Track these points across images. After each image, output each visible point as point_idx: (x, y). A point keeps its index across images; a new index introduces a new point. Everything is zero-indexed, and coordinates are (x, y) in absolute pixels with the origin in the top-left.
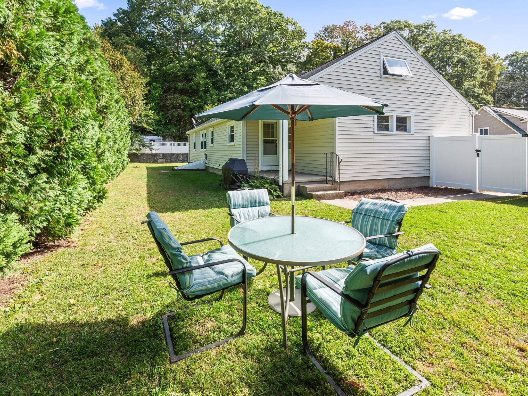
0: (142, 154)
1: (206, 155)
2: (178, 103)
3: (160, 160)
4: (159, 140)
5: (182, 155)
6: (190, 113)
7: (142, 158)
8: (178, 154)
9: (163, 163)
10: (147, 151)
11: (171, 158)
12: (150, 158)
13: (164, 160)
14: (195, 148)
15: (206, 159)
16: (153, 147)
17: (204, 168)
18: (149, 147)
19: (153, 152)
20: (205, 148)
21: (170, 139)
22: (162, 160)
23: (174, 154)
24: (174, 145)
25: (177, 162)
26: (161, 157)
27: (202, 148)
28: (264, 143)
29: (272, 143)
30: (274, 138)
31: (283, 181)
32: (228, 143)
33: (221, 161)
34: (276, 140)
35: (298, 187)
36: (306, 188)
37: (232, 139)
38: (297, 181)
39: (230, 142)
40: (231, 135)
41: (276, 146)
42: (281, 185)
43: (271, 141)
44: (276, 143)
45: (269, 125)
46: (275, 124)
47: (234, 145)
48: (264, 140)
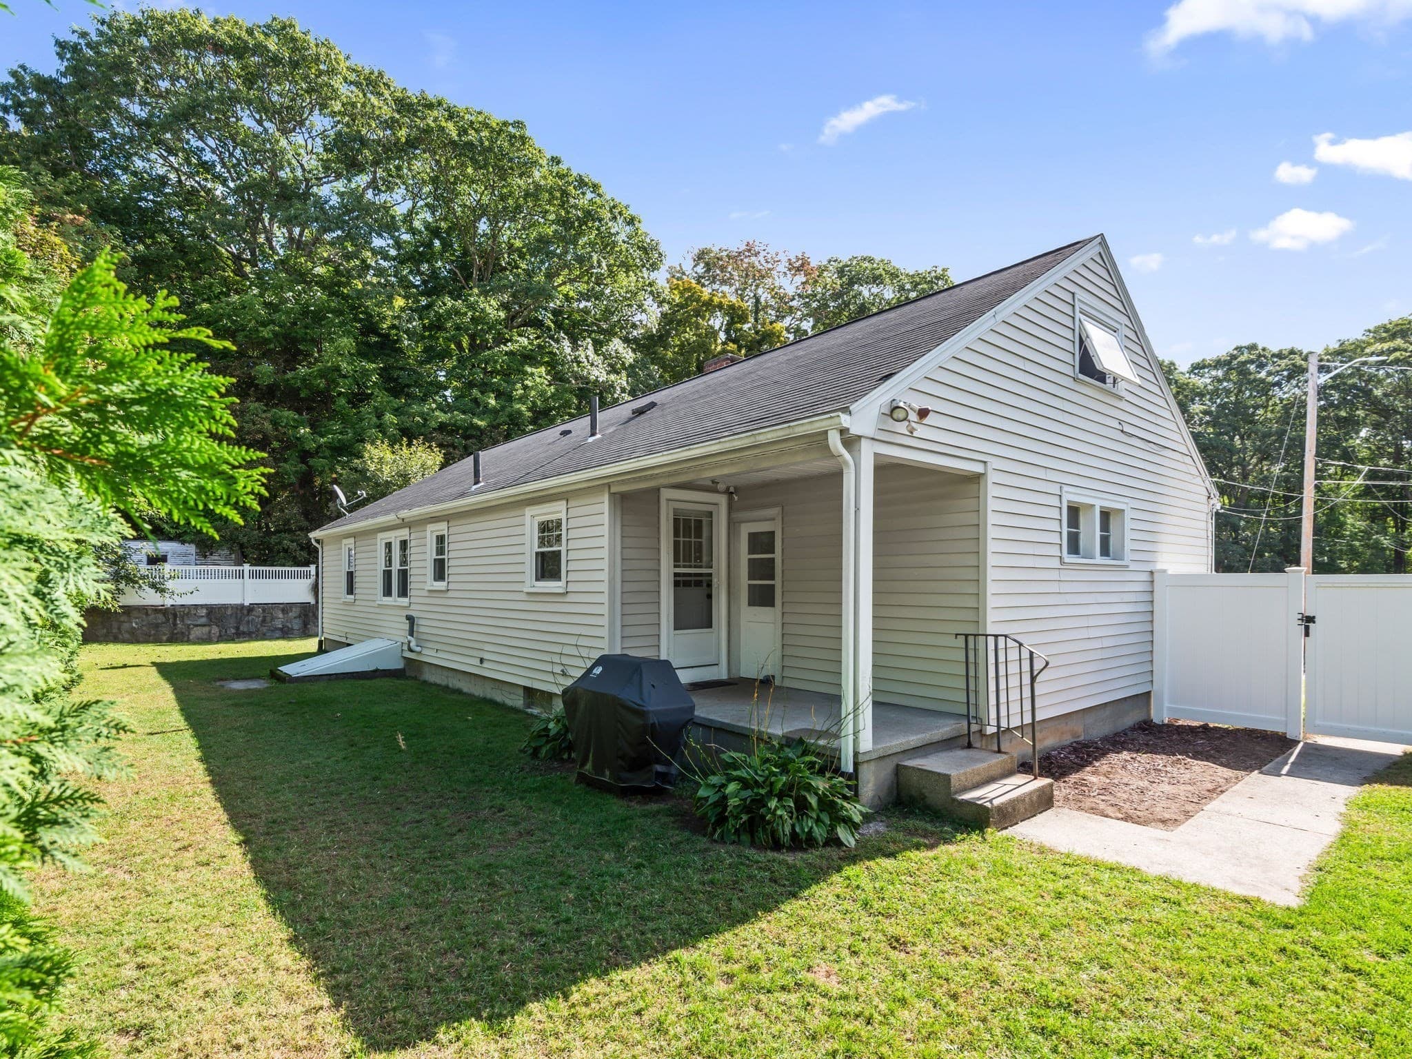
0: (128, 610)
1: (410, 619)
2: (259, 432)
3: (196, 632)
4: (186, 555)
5: (283, 611)
6: (304, 467)
7: (126, 626)
8: (268, 608)
9: (207, 640)
10: (151, 598)
11: (239, 622)
12: (157, 626)
13: (215, 630)
14: (350, 590)
15: (411, 634)
16: (170, 585)
17: (400, 665)
18: (153, 586)
19: (168, 602)
20: (403, 592)
21: (226, 552)
22: (206, 629)
23: (251, 608)
24: (253, 575)
25: (264, 637)
26: (203, 620)
27: (388, 592)
28: (676, 584)
29: (698, 584)
30: (701, 567)
31: (856, 754)
32: (528, 583)
33: (487, 647)
34: (710, 575)
35: (898, 769)
36: (947, 778)
37: (548, 566)
38: (895, 750)
39: (537, 580)
40: (543, 553)
41: (710, 596)
42: (850, 769)
43: (692, 578)
44: (710, 585)
45: (687, 522)
46: (705, 520)
47: (561, 591)
48: (676, 575)
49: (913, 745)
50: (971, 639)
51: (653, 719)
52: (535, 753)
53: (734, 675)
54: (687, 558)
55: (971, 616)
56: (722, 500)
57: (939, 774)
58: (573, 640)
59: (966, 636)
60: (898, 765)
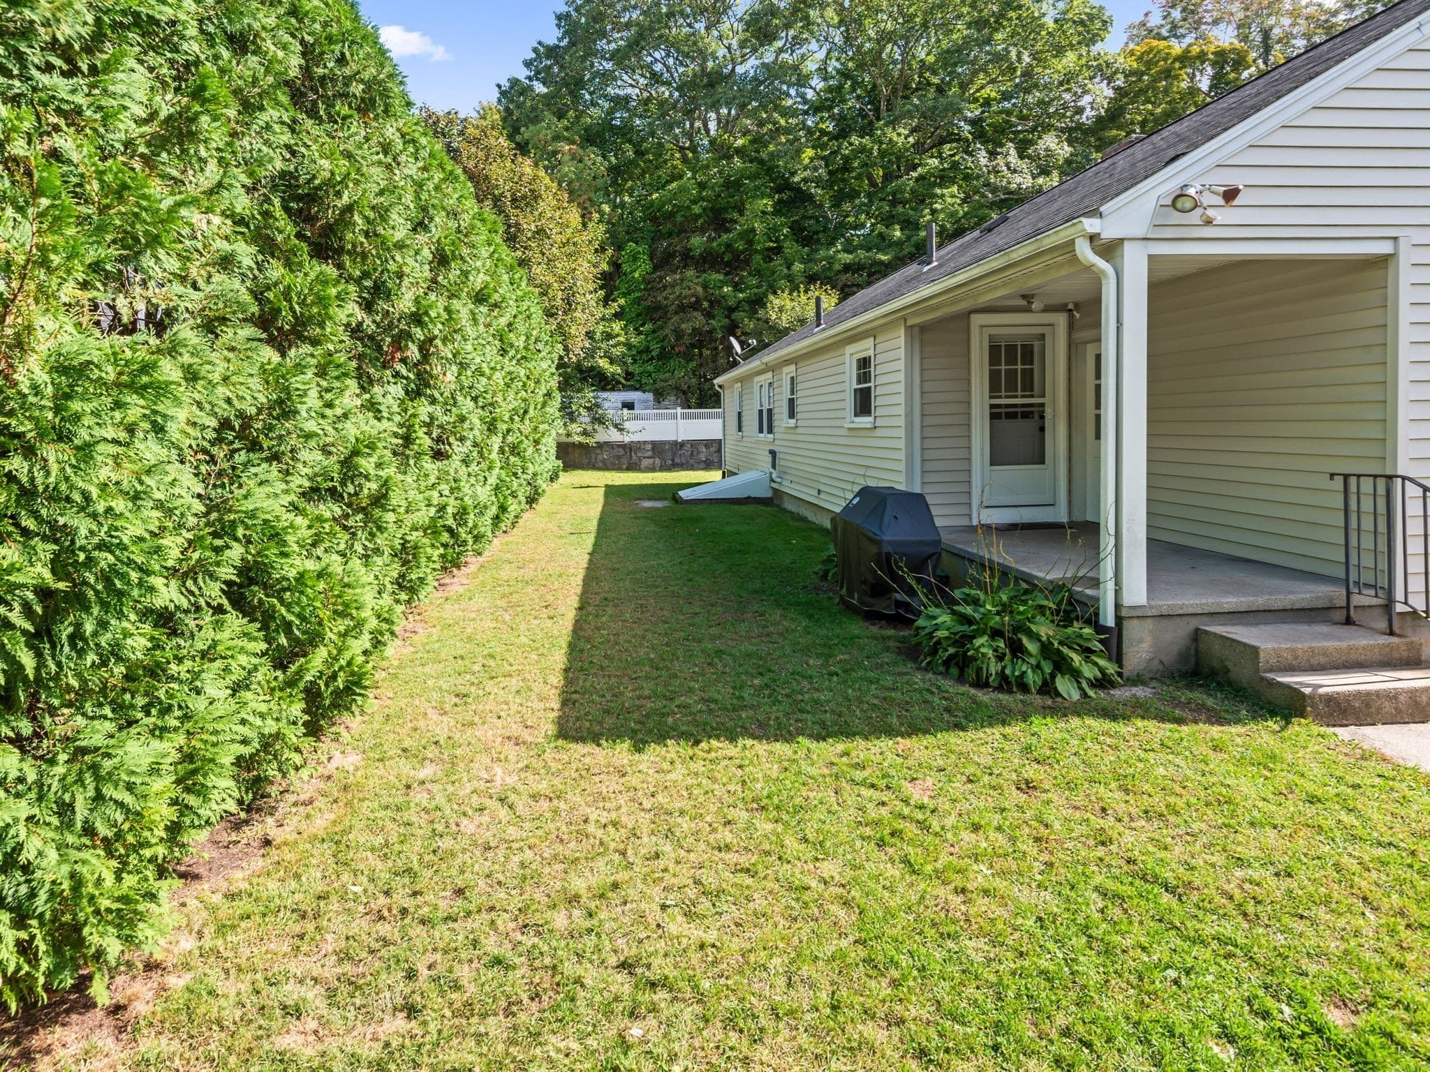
0: (601, 446)
1: (773, 453)
2: (693, 295)
3: (645, 463)
4: (646, 401)
5: (707, 446)
6: (727, 321)
7: (600, 457)
8: (694, 444)
9: (652, 469)
10: (614, 436)
11: (674, 454)
12: (619, 457)
13: (658, 461)
14: (740, 430)
15: (774, 466)
16: (627, 425)
17: (769, 494)
18: (616, 426)
19: (627, 439)
20: (770, 431)
21: (673, 398)
22: (651, 461)
23: (682, 444)
24: (684, 417)
25: (692, 468)
26: (650, 454)
27: (761, 431)
28: (994, 416)
29: (1026, 415)
30: (1032, 396)
31: (1118, 606)
32: (848, 420)
33: (823, 480)
34: (1043, 405)
35: (1197, 635)
36: (1255, 650)
37: (864, 403)
38: (1190, 611)
39: (856, 415)
40: (861, 389)
41: (1042, 429)
42: (1110, 622)
43: (1019, 410)
44: (1042, 417)
45: (1011, 349)
46: (1036, 344)
47: (869, 426)
48: (992, 406)
49: (1227, 608)
50: (1353, 481)
51: (887, 549)
52: (824, 577)
53: (1078, 517)
54: (1011, 387)
55: (1374, 450)
56: (1061, 320)
57: (1245, 645)
58: (862, 471)
59: (1346, 477)
60: (1197, 630)
